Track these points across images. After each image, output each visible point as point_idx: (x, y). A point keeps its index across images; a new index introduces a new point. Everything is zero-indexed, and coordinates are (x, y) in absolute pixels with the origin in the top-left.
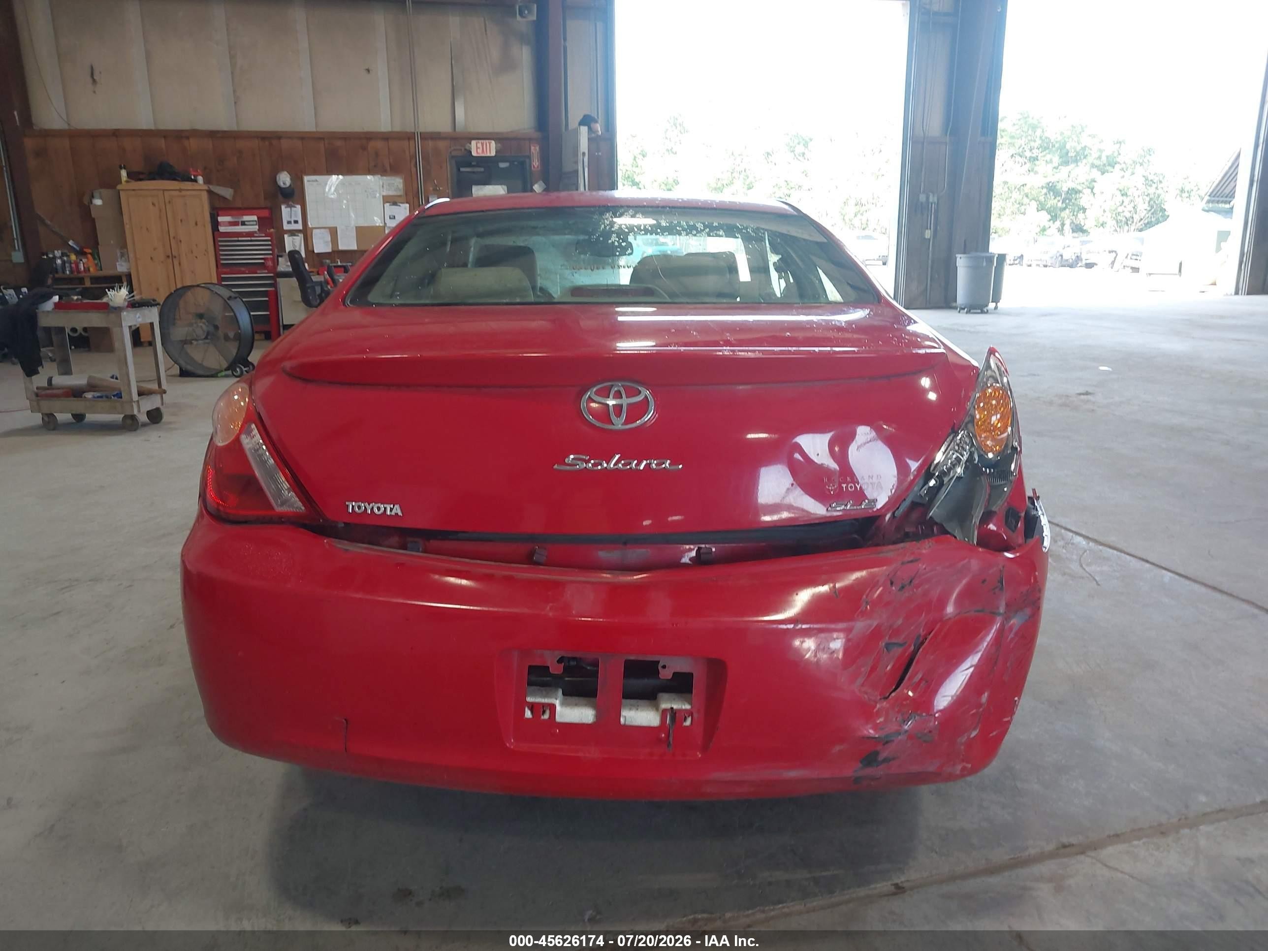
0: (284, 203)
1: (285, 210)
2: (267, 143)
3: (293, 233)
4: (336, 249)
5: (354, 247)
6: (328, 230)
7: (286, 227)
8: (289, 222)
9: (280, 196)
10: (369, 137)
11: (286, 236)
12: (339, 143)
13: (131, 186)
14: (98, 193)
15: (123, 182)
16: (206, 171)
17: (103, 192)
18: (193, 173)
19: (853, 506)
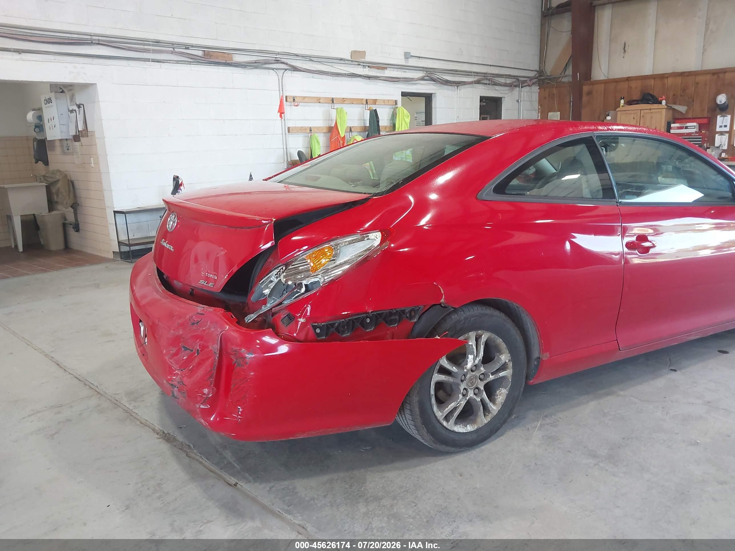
0: (720, 114)
1: (719, 118)
2: (716, 76)
3: (722, 133)
7: (718, 129)
8: (721, 127)
9: (718, 110)
11: (717, 135)
13: (624, 108)
14: (609, 113)
15: (621, 107)
16: (675, 96)
17: (612, 112)
18: (660, 99)
19: (206, 284)
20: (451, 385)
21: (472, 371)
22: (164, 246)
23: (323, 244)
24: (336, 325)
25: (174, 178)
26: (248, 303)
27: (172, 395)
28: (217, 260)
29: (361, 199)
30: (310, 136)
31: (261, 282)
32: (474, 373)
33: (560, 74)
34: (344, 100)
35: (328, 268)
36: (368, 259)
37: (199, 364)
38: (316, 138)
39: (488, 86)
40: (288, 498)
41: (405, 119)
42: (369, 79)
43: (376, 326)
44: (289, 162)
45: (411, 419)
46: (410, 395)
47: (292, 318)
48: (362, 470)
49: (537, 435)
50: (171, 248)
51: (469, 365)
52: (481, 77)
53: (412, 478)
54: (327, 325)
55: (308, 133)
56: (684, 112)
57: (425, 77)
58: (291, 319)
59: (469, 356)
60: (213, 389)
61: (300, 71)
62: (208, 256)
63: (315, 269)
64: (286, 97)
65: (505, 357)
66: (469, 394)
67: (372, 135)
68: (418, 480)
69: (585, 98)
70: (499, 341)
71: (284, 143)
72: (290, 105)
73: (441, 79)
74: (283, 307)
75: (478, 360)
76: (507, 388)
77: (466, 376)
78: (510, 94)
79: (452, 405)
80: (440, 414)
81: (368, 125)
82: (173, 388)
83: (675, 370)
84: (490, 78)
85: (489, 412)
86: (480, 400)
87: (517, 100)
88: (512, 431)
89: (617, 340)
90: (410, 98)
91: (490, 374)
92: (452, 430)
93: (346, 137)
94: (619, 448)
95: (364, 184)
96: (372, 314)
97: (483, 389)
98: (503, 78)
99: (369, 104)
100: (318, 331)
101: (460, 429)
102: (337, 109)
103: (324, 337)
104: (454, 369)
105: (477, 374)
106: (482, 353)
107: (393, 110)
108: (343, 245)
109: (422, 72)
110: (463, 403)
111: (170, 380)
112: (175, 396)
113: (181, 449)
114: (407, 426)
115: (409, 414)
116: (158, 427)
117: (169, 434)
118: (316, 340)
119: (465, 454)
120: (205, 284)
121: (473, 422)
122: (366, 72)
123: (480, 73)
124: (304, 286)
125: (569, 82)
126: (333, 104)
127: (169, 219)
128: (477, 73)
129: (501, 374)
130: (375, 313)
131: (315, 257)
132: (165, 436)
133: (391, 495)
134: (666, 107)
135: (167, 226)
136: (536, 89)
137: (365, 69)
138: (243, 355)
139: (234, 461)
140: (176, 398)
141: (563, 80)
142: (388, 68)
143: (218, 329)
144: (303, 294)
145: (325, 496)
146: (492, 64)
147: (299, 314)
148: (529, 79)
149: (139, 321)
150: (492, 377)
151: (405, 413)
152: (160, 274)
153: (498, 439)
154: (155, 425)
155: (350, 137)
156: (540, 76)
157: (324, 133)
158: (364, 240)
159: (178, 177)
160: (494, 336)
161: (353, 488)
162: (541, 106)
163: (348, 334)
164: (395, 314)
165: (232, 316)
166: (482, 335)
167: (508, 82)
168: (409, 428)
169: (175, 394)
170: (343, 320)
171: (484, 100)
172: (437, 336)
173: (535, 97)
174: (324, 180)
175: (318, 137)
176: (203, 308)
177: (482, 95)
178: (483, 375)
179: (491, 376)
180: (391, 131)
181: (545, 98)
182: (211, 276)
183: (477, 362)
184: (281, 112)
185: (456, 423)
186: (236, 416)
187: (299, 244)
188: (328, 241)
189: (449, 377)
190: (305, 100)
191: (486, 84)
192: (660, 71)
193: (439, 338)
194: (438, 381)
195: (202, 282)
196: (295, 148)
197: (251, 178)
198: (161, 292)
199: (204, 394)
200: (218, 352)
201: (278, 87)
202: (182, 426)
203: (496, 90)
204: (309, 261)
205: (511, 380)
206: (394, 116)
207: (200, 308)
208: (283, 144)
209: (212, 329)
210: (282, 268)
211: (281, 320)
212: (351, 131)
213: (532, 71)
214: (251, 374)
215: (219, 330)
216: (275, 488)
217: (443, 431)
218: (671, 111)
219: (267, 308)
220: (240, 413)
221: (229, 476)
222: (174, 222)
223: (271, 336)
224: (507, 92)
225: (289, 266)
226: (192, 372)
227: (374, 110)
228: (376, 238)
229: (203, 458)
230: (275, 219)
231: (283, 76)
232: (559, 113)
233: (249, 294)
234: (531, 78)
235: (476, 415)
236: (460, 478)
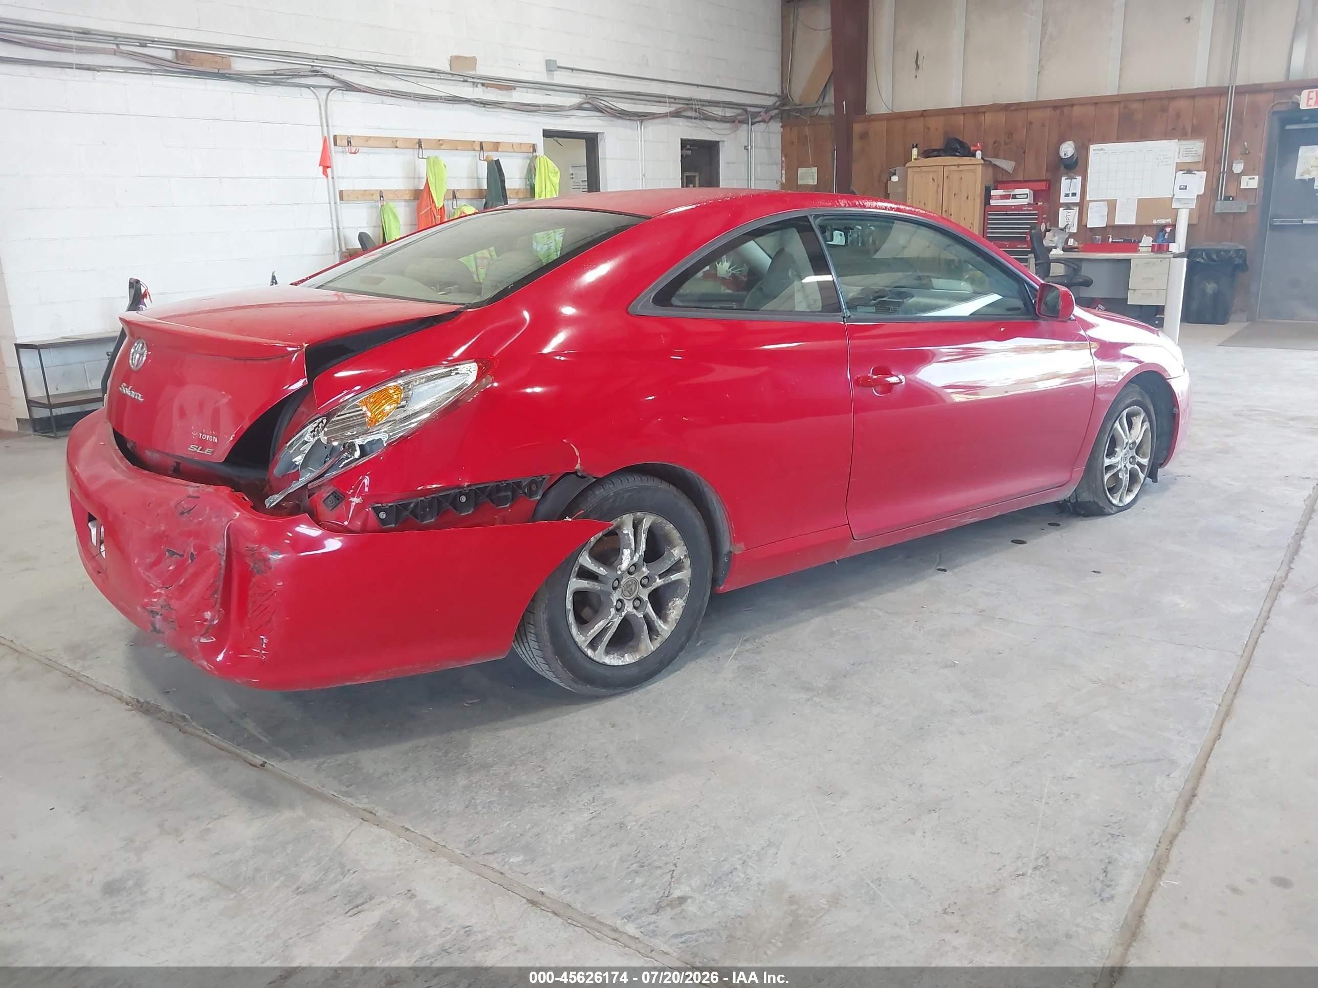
0: (1066, 174)
1: (1065, 182)
2: (1058, 111)
3: (1068, 206)
4: (1111, 224)
5: (1133, 222)
6: (1106, 202)
7: (1063, 200)
8: (1067, 195)
9: (1062, 168)
10: (1172, 96)
11: (1061, 209)
12: (1135, 106)
13: (919, 163)
14: (895, 170)
15: (913, 160)
16: (996, 145)
17: (899, 169)
18: (972, 148)
19: (200, 450)
20: (598, 595)
21: (630, 573)
22: (126, 395)
23: (386, 381)
24: (412, 505)
25: (130, 283)
26: (269, 479)
27: (152, 628)
28: (216, 412)
29: (448, 311)
30: (380, 206)
31: (288, 445)
32: (632, 576)
33: (817, 102)
34: (441, 142)
35: (394, 418)
36: (459, 404)
37: (196, 575)
38: (391, 210)
39: (693, 120)
40: (346, 776)
41: (551, 177)
42: (485, 107)
43: (475, 507)
44: (342, 252)
45: (537, 647)
46: (535, 612)
47: (340, 498)
48: (465, 731)
49: (730, 667)
50: (139, 398)
51: (625, 565)
52: (682, 106)
53: (540, 736)
54: (396, 506)
55: (376, 201)
56: (1011, 172)
57: (582, 104)
58: (338, 499)
59: (625, 550)
60: (219, 611)
61: (359, 91)
62: (201, 406)
63: (374, 422)
64: (335, 137)
65: (678, 552)
66: (626, 607)
67: (492, 204)
68: (549, 738)
69: (857, 145)
70: (669, 527)
71: (334, 219)
72: (343, 152)
73: (612, 109)
74: (325, 481)
75: (638, 556)
76: (684, 598)
77: (622, 580)
78: (733, 135)
79: (601, 624)
80: (581, 639)
81: (486, 188)
82: (153, 617)
83: (945, 570)
84: (697, 107)
85: (658, 634)
86: (642, 616)
87: (745, 147)
88: (694, 662)
89: (849, 524)
90: (560, 140)
91: (656, 577)
92: (601, 662)
93: (445, 208)
94: (845, 676)
95: (461, 291)
96: (469, 488)
97: (647, 599)
98: (720, 107)
99: (487, 151)
100: (383, 515)
101: (614, 661)
102: (428, 158)
103: (394, 525)
104: (602, 571)
105: (637, 577)
106: (643, 547)
107: (529, 161)
108: (417, 383)
109: (578, 95)
110: (617, 621)
111: (147, 604)
112: (158, 629)
113: (170, 723)
114: (533, 659)
115: (534, 640)
116: (127, 694)
117: (148, 703)
118: (381, 529)
119: (623, 698)
120: (198, 451)
121: (635, 649)
122: (479, 93)
123: (680, 98)
124: (358, 449)
125: (831, 116)
126: (421, 150)
127: (132, 350)
128: (675, 98)
129: (674, 577)
130: (474, 488)
131: (375, 402)
132: (142, 706)
133: (507, 760)
134: (982, 162)
135: (130, 362)
136: (776, 127)
137: (476, 89)
138: (264, 555)
139: (259, 733)
140: (159, 632)
141: (821, 113)
142: (517, 88)
143: (223, 519)
144: (357, 459)
145: (405, 769)
146: (700, 83)
147: (352, 491)
148: (764, 110)
149: (87, 520)
150: (659, 582)
151: (529, 640)
152: (120, 440)
153: (673, 675)
154: (122, 691)
155: (453, 209)
156: (784, 105)
157: (406, 201)
158: (450, 375)
159: (138, 282)
160: (660, 520)
161: (450, 755)
162: (786, 156)
163: (432, 520)
164: (506, 488)
165: (243, 498)
166: (644, 519)
167: (728, 115)
168: (536, 663)
169: (157, 626)
170: (423, 498)
171: (688, 147)
172: (567, 517)
173: (776, 141)
174: (390, 284)
175: (394, 208)
176: (197, 488)
177: (684, 137)
178: (647, 579)
179: (658, 580)
180: (526, 198)
181: (792, 143)
182: (208, 437)
183: (636, 559)
184: (325, 164)
185: (607, 652)
186: (259, 651)
187: (348, 384)
188: (394, 376)
189: (594, 583)
190: (369, 142)
191: (691, 118)
192: (975, 100)
193: (570, 520)
194: (577, 589)
195: (193, 448)
196: (355, 228)
197: (274, 281)
198: (125, 469)
199: (206, 620)
200: (225, 552)
201: (319, 119)
202: (169, 690)
203: (709, 128)
204: (364, 408)
205: (689, 586)
206: (531, 172)
207: (193, 488)
208: (332, 220)
209: (214, 520)
210: (322, 422)
211: (324, 502)
212: (454, 197)
213: (770, 95)
214: (279, 584)
215: (225, 520)
216: (326, 764)
217: (589, 665)
218: (990, 170)
219: (300, 484)
220: (264, 646)
221: (252, 754)
222: (142, 355)
223: (310, 525)
224: (728, 132)
225: (333, 417)
226: (183, 590)
227: (495, 161)
228: (469, 372)
229: (209, 732)
230: (307, 345)
231: (327, 99)
232: (816, 168)
233: (270, 466)
234: (767, 109)
235: (639, 640)
236: (612, 729)
